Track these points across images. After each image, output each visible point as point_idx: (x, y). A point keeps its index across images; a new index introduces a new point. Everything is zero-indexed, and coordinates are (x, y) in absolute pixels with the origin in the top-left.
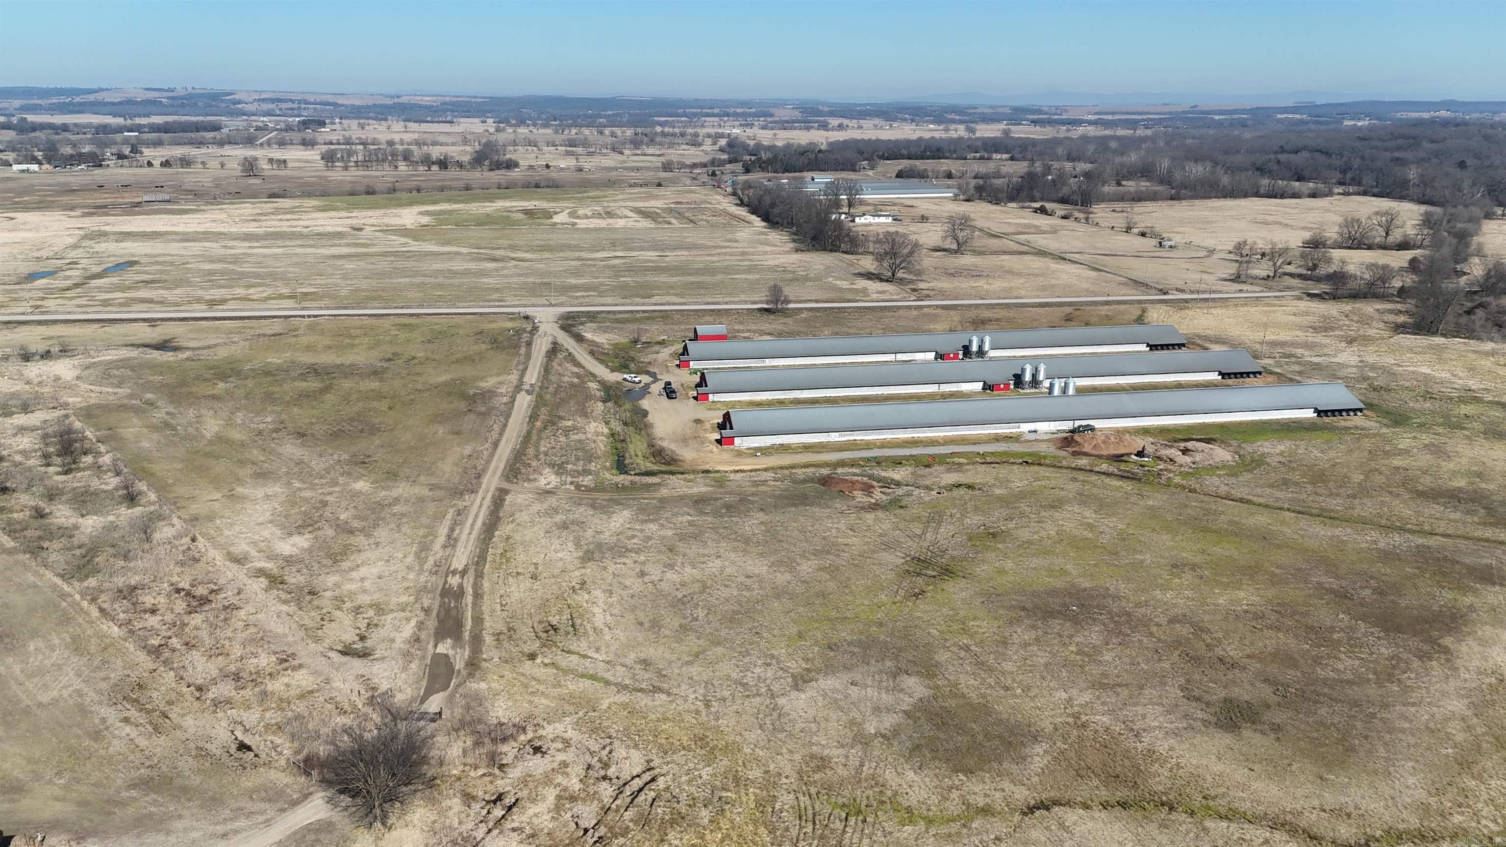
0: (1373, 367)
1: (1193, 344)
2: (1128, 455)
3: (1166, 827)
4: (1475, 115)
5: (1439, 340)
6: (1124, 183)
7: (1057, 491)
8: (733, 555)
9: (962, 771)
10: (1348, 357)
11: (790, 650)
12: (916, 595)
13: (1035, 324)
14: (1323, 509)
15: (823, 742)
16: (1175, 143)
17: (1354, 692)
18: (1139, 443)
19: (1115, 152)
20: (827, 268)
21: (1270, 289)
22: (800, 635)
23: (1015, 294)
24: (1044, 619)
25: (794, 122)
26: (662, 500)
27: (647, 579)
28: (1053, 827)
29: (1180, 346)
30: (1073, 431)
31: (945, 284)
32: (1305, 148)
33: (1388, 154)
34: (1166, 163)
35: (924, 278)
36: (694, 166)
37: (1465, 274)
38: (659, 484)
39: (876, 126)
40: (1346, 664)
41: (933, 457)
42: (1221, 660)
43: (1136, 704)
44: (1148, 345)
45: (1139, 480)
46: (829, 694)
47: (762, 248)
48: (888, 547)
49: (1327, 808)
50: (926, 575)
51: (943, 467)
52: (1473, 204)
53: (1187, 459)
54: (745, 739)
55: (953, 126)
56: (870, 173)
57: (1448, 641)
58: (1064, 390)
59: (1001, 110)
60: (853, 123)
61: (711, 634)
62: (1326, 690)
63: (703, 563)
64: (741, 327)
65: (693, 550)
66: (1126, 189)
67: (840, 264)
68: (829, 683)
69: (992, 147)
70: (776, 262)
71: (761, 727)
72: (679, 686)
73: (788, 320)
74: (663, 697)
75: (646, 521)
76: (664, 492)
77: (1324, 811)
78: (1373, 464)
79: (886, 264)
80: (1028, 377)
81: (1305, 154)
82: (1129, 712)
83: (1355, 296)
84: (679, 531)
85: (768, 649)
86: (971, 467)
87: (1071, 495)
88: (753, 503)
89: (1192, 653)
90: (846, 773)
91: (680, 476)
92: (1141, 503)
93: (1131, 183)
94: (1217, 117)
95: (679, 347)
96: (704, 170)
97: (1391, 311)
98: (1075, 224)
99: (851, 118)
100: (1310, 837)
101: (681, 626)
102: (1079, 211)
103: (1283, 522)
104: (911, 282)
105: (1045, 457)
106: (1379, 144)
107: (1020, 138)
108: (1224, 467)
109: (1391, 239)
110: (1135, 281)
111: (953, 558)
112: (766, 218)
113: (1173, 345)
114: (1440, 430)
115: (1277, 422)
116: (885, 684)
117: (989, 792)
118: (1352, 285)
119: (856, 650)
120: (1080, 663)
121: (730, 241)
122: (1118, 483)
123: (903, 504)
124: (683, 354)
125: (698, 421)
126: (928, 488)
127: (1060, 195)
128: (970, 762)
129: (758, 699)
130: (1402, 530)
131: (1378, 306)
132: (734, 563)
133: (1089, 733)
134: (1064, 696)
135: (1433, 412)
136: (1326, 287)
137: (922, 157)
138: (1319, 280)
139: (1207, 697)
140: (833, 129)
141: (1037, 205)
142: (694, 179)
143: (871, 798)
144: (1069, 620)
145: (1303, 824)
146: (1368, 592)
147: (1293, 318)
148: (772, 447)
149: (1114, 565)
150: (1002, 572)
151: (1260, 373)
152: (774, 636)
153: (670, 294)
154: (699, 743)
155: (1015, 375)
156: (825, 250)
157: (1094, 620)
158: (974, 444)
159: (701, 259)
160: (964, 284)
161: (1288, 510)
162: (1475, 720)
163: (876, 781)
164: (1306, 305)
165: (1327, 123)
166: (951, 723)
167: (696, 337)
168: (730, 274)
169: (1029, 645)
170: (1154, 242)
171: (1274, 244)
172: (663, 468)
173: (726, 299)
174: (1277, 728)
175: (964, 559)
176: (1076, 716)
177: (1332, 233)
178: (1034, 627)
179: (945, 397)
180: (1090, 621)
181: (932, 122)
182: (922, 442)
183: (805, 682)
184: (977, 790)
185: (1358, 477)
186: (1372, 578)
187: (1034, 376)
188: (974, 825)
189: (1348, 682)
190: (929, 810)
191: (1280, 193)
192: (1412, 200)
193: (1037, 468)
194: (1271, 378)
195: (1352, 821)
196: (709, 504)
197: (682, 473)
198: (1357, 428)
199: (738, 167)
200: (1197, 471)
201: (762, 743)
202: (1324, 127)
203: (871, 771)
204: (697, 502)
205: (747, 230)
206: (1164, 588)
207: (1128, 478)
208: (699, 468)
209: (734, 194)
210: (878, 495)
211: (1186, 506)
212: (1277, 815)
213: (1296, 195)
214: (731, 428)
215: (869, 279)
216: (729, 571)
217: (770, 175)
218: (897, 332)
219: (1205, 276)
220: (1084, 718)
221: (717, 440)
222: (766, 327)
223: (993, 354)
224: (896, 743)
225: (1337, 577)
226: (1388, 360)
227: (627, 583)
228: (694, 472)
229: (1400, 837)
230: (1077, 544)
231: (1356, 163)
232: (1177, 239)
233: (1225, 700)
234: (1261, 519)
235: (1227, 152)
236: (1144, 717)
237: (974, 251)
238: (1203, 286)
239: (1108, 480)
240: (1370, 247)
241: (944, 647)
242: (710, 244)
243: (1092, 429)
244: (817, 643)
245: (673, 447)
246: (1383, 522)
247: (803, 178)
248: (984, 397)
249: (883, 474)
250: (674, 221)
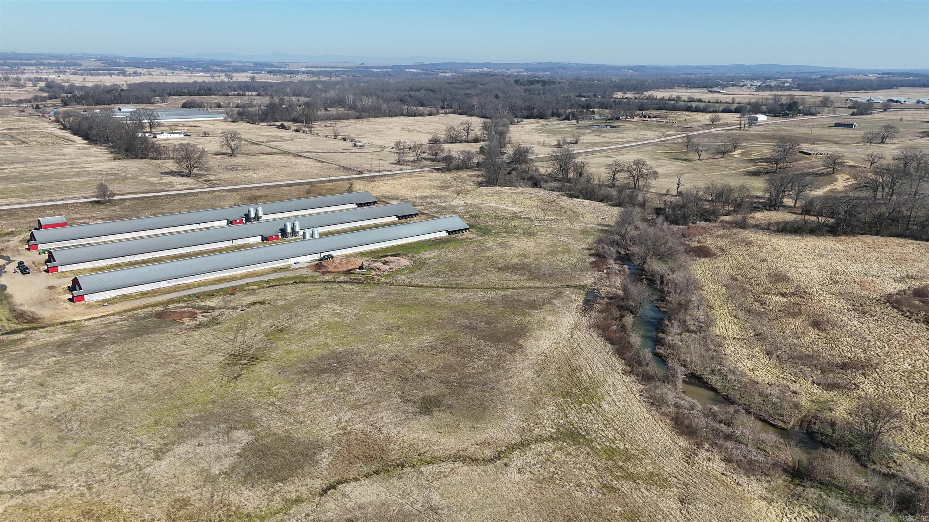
0: (471, 206)
1: (381, 201)
2: (354, 269)
3: (401, 478)
4: (499, 70)
5: (498, 189)
6: (329, 109)
7: (316, 297)
8: (95, 379)
9: (279, 481)
10: (458, 201)
11: (150, 435)
12: (235, 378)
13: (289, 197)
14: (458, 284)
15: (183, 489)
16: (354, 86)
17: (483, 378)
18: (360, 261)
19: (321, 90)
20: (140, 170)
21: (416, 167)
22: (156, 423)
23: (273, 179)
24: (318, 375)
25: (98, 70)
26: (28, 350)
27: (24, 410)
28: (339, 498)
29: (374, 203)
30: (321, 260)
31: (227, 176)
32: (422, 88)
33: (462, 91)
34: (351, 97)
35: (212, 172)
36: (20, 102)
37: (505, 153)
38: (25, 339)
39: (162, 73)
40: (478, 364)
41: (235, 288)
42: (418, 376)
43: (376, 413)
44: (357, 204)
45: (362, 283)
46: (183, 456)
47: (85, 159)
48: (212, 351)
49: (478, 443)
50: (240, 364)
51: (243, 294)
52: (504, 117)
53: (387, 267)
54: (123, 503)
55: (216, 74)
56: (163, 105)
57: (521, 342)
58: (312, 236)
59: (247, 64)
60: (145, 71)
61: (85, 437)
62: (471, 380)
63: (71, 389)
64: (77, 216)
65: (61, 381)
66: (331, 113)
67: (150, 167)
68: (181, 449)
69: (244, 88)
70: (100, 168)
71: (134, 492)
72: (64, 480)
73: (117, 208)
74: (52, 491)
75: (17, 368)
76: (29, 343)
77: (477, 444)
78: (477, 256)
79: (183, 165)
80: (289, 230)
81: (423, 92)
82: (373, 419)
83: (458, 168)
84: (47, 370)
85: (132, 438)
86: (261, 290)
87: (324, 298)
88: (106, 339)
89: (403, 376)
90: (202, 505)
91: (41, 330)
92: (365, 296)
93: (333, 109)
94: (375, 70)
95: (27, 235)
96: (29, 104)
97: (475, 175)
98: (303, 135)
99: (143, 68)
100: (473, 461)
101: (59, 437)
102: (306, 127)
103: (440, 294)
104: (203, 176)
105: (306, 278)
106: (458, 86)
107: (262, 82)
108: (406, 268)
109: (470, 137)
110: (344, 167)
111: (257, 350)
112: (86, 137)
113: (370, 203)
114: (504, 235)
115: (429, 240)
116: (222, 440)
117: (298, 489)
118: (455, 163)
119: (199, 423)
120: (343, 396)
121: (59, 155)
122: (351, 287)
123: (218, 321)
124: (31, 240)
125: (51, 288)
126: (235, 308)
127: (292, 117)
128: (284, 474)
129: (130, 473)
130: (494, 289)
131: (468, 173)
132: (96, 384)
133: (353, 436)
134: (336, 418)
135: (500, 226)
136: (443, 165)
137: (198, 94)
138: (439, 161)
139: (414, 399)
140: (130, 75)
141: (279, 123)
142: (21, 111)
143: (222, 515)
144: (333, 373)
145: (469, 454)
146: (483, 324)
147: (429, 182)
148: (116, 297)
149: (354, 335)
150: (289, 352)
151: (417, 214)
152: (136, 428)
153: (12, 197)
154: (87, 516)
155: (281, 230)
156: (137, 157)
157: (347, 369)
158: (261, 275)
159: (36, 169)
160: (240, 175)
161: (441, 287)
162: (538, 379)
163: (225, 504)
164: (435, 175)
165: (432, 75)
166: (268, 453)
167: (40, 227)
168: (63, 178)
169: (311, 393)
170: (351, 144)
171: (415, 142)
172: (26, 326)
173: (62, 197)
174: (450, 407)
175: (265, 348)
176: (344, 429)
177: (442, 135)
178: (313, 382)
179: (237, 248)
180: (345, 370)
181: (201, 71)
182: (226, 279)
183: (164, 453)
184: (290, 489)
185: (471, 265)
186: (484, 316)
187: (293, 229)
188: (291, 512)
189: (480, 373)
190: (262, 511)
191: (414, 113)
192: (477, 116)
193: (302, 285)
194: (423, 217)
195: (491, 446)
196: (70, 346)
197: (43, 327)
198: (467, 238)
199: (58, 102)
200: (393, 273)
201: (137, 503)
202: (430, 77)
203: (219, 498)
204: (59, 346)
205: (72, 146)
206: (384, 342)
207: (355, 283)
208: (57, 321)
209: (57, 121)
210: (200, 318)
211: (389, 294)
212: (456, 454)
213: (421, 115)
214: (80, 289)
215: (173, 175)
216: (93, 390)
217: (85, 107)
218: (198, 209)
219: (382, 162)
220: (349, 428)
221: (69, 299)
222: (98, 214)
223: (265, 218)
224: (234, 476)
225: (468, 319)
226: (477, 201)
227: (7, 416)
228: (53, 325)
229: (513, 448)
230: (332, 326)
231: (448, 96)
232: (364, 142)
233: (423, 397)
234: (428, 295)
235: (383, 91)
236: (382, 418)
237: (243, 154)
238: (382, 168)
239: (345, 286)
240: (461, 142)
241: (259, 406)
242: (42, 158)
243: (332, 257)
244: (169, 425)
245: (32, 309)
246: (485, 286)
247: (112, 108)
248: (263, 245)
249: (202, 304)
250: (8, 143)
